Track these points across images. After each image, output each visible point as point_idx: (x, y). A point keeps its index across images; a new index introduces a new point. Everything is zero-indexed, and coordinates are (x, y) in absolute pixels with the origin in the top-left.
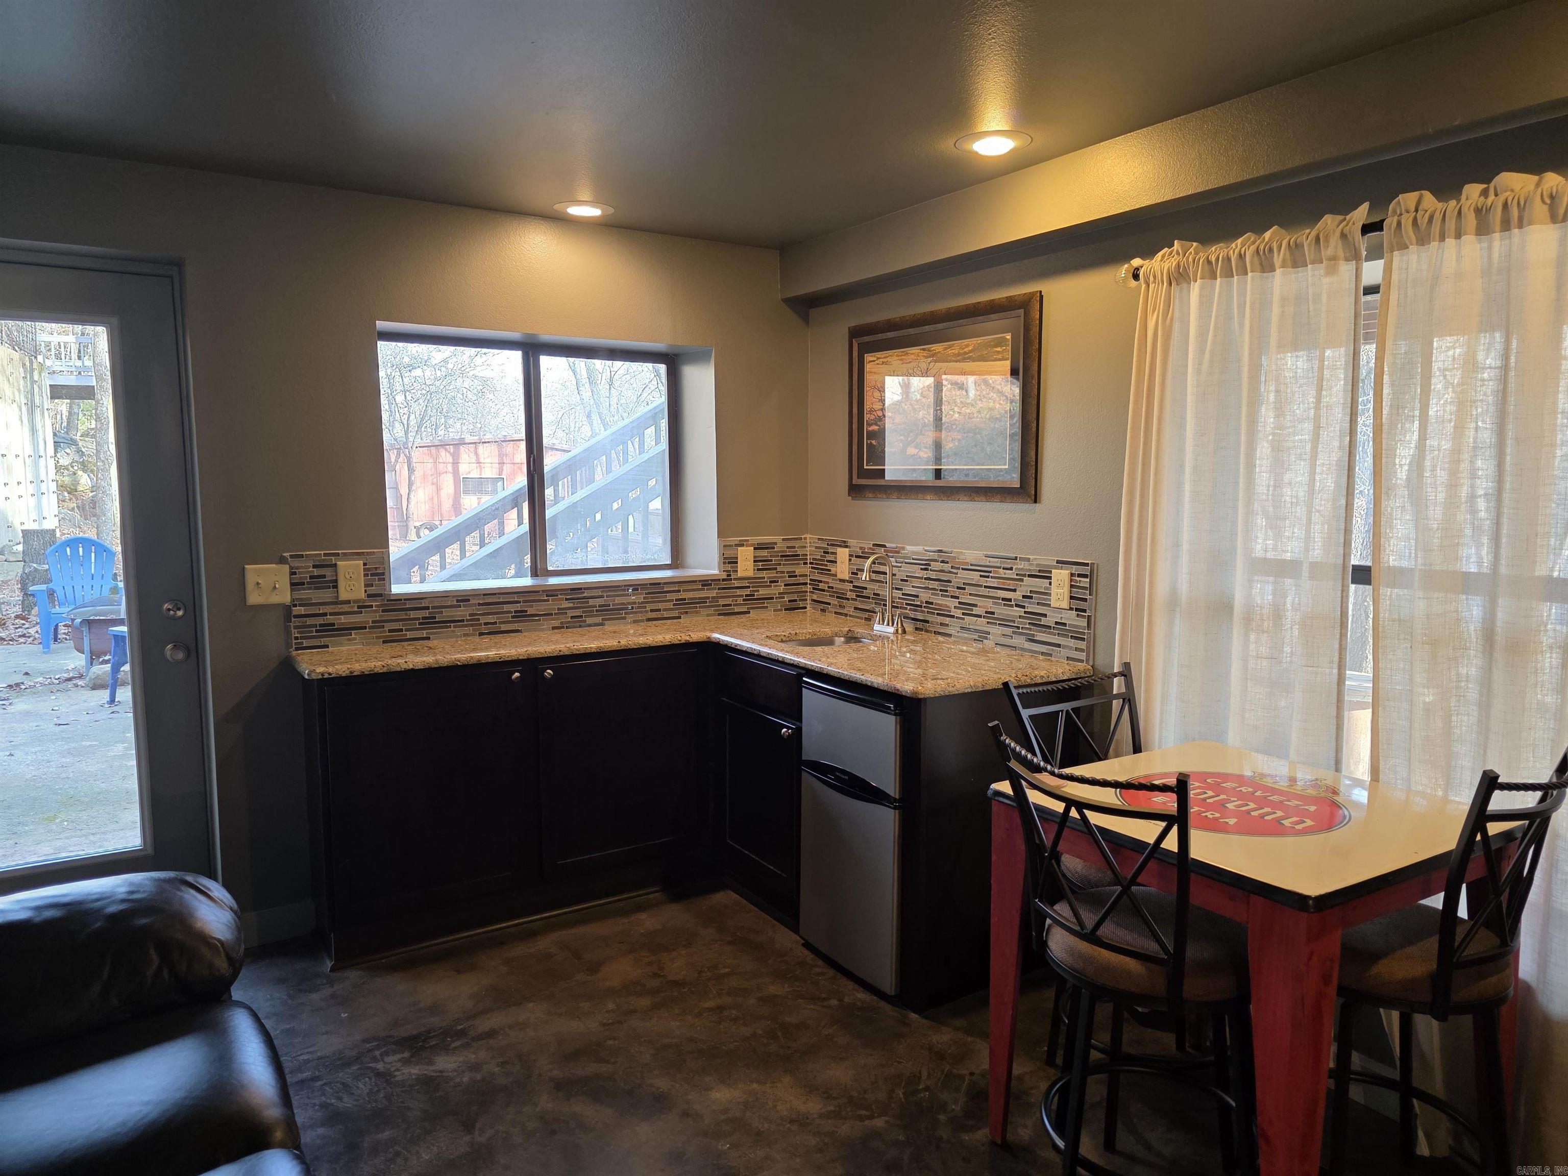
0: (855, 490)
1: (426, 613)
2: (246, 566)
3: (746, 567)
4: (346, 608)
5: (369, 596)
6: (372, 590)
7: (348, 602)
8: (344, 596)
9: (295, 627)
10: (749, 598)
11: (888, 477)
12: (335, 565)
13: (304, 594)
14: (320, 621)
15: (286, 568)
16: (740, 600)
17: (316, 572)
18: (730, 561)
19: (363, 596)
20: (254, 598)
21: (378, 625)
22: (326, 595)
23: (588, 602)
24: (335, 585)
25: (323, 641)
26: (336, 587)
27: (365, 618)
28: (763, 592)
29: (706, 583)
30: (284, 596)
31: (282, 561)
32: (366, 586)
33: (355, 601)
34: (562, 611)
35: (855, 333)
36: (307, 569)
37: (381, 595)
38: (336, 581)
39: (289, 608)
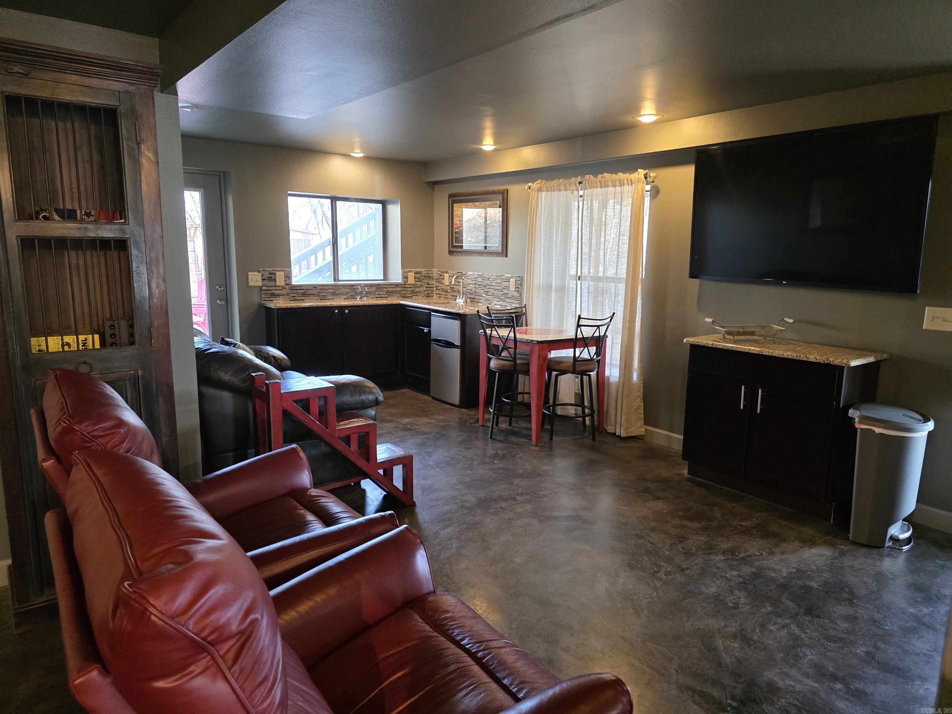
0: (451, 253)
1: (303, 291)
2: (249, 273)
3: (411, 280)
4: (278, 288)
5: (286, 284)
6: (287, 282)
7: (279, 286)
8: (278, 284)
9: (264, 294)
10: (413, 292)
11: (464, 248)
12: (275, 274)
13: (266, 282)
14: (270, 292)
15: (260, 274)
16: (409, 292)
17: (270, 276)
18: (405, 278)
19: (284, 284)
20: (251, 284)
21: (288, 294)
22: (272, 283)
24: (275, 280)
25: (272, 299)
26: (275, 281)
27: (284, 292)
28: (417, 290)
29: (397, 285)
30: (260, 283)
31: (259, 271)
32: (285, 281)
33: (282, 286)
34: (348, 292)
35: (450, 196)
36: (267, 275)
37: (289, 284)
38: (275, 279)
39: (261, 287)
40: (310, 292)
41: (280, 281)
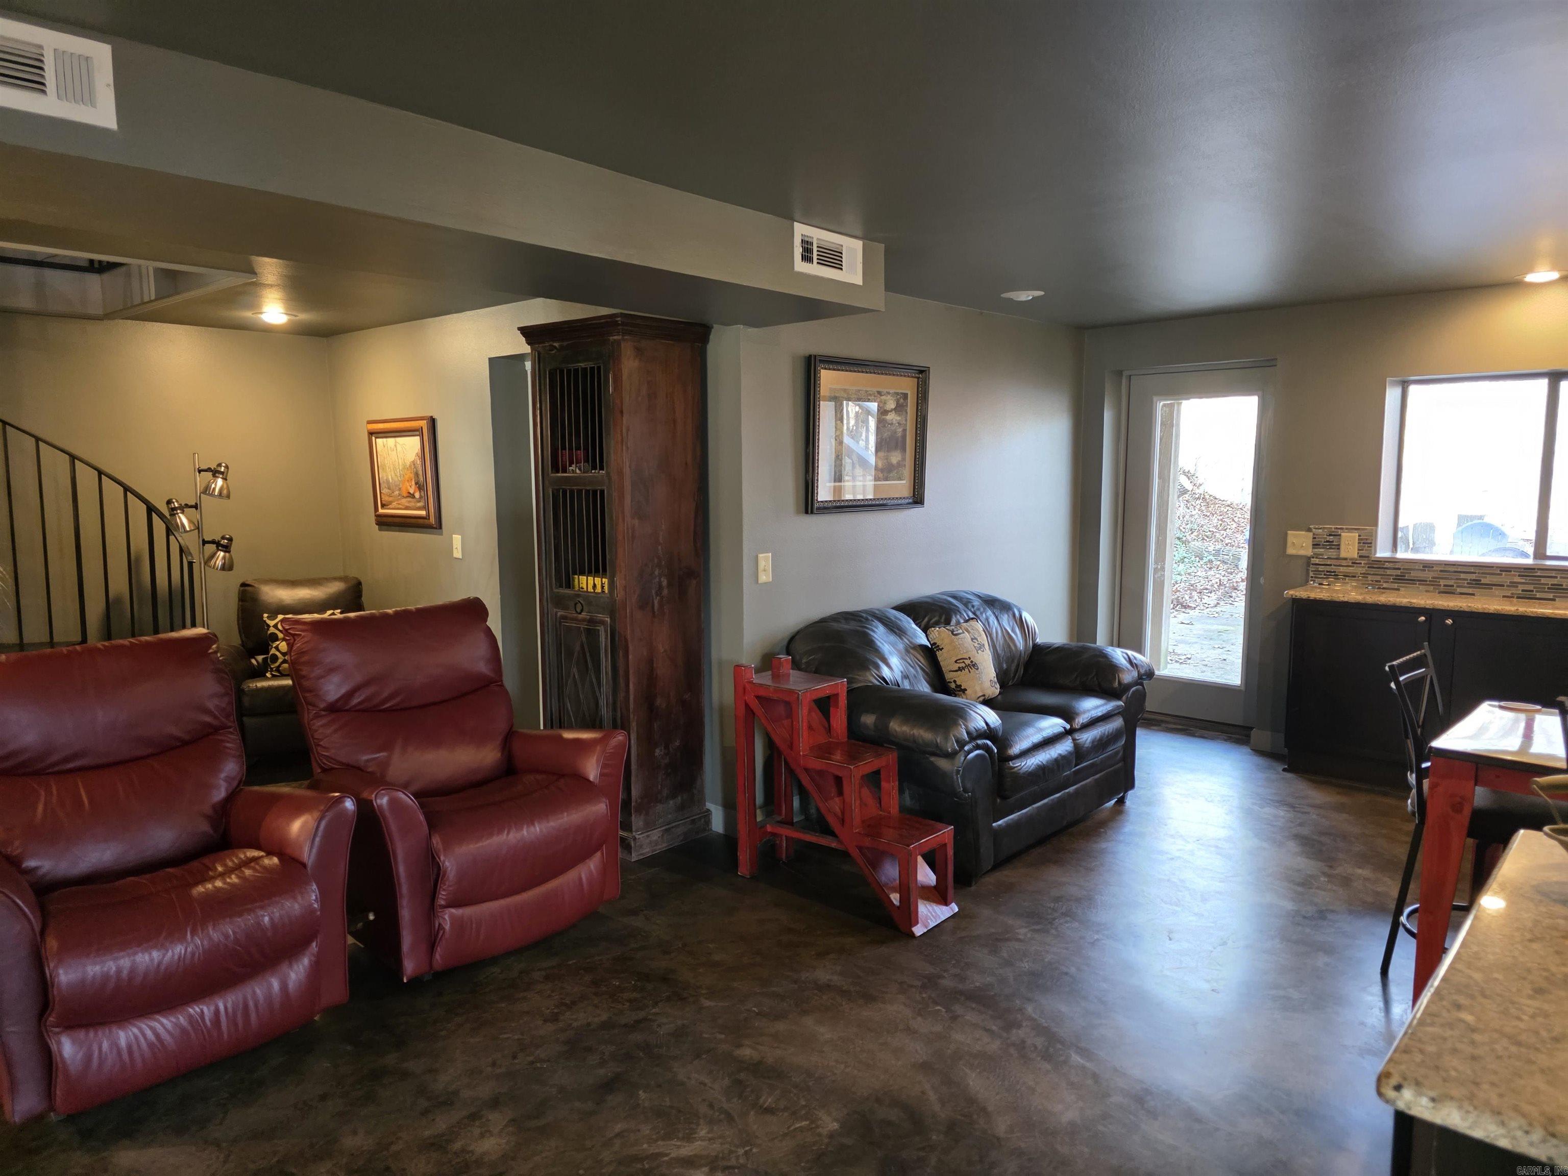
1: (1398, 572)
2: (1289, 532)
4: (1344, 563)
5: (1360, 557)
6: (1363, 553)
7: (1346, 559)
8: (1343, 554)
9: (1312, 571)
12: (1340, 535)
13: (1320, 551)
14: (1328, 568)
15: (1311, 534)
17: (1328, 538)
19: (1356, 556)
20: (1291, 551)
21: (1365, 575)
22: (1332, 553)
23: (1540, 580)
24: (1338, 547)
25: (1330, 581)
26: (1339, 549)
27: (1359, 570)
30: (1309, 552)
31: (1309, 530)
32: (1359, 550)
33: (1351, 559)
34: (1514, 585)
36: (1323, 537)
37: (1368, 557)
38: (1339, 545)
39: (1309, 558)
40: (1413, 574)
41: (1349, 546)
